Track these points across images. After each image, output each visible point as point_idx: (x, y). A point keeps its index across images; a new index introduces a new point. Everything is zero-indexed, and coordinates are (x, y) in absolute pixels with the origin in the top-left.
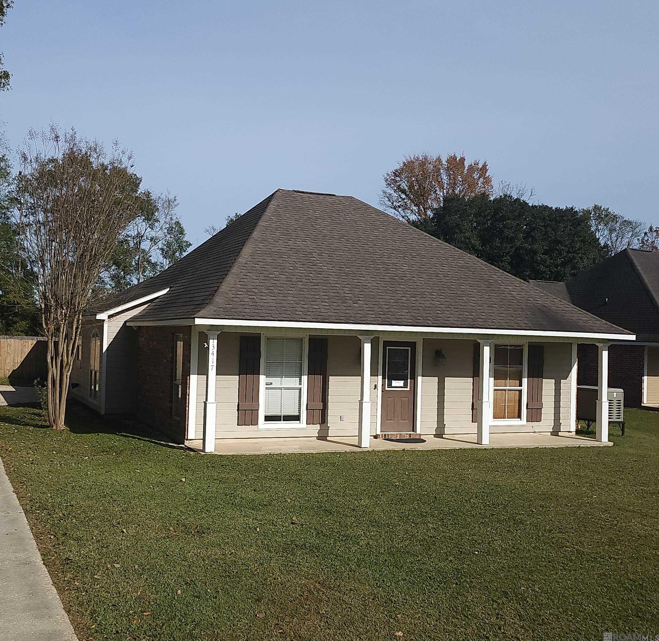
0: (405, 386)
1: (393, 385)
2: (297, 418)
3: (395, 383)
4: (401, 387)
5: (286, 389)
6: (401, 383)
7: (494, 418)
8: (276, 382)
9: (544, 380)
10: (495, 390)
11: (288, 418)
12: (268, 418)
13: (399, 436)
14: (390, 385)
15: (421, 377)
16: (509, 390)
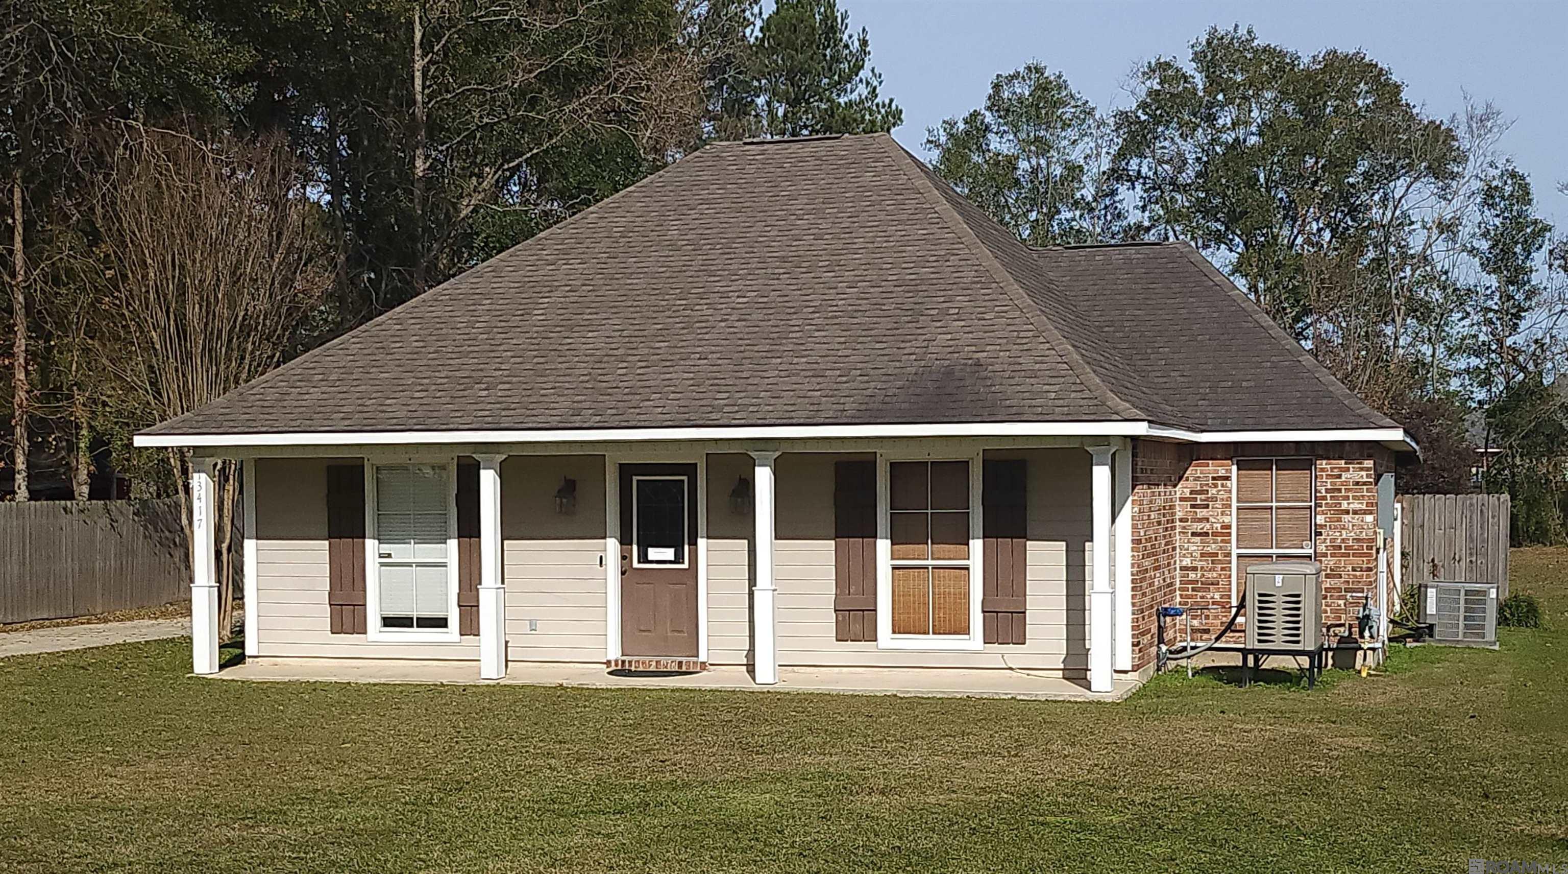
0: (678, 559)
1: (650, 558)
2: (441, 623)
3: (654, 553)
4: (670, 562)
5: (419, 565)
6: (668, 553)
7: (894, 632)
8: (401, 552)
9: (1028, 543)
10: (895, 568)
11: (426, 623)
12: (389, 622)
13: (654, 664)
14: (643, 558)
15: (705, 540)
16: (935, 568)
